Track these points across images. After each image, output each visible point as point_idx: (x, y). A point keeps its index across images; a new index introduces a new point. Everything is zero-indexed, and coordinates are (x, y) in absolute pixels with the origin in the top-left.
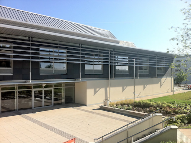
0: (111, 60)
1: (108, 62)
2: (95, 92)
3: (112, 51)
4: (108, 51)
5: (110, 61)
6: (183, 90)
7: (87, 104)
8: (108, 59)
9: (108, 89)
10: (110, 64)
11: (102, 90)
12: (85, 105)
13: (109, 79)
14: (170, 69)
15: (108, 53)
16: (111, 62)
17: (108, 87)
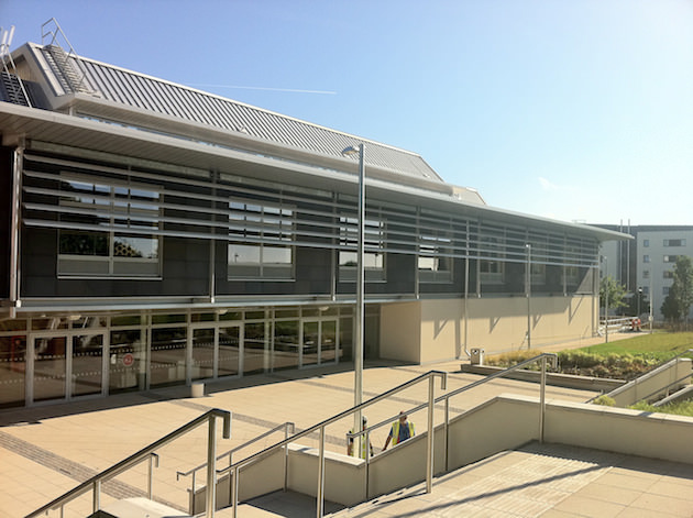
0: (471, 245)
1: (464, 252)
2: (437, 331)
3: (476, 224)
4: (465, 222)
5: (467, 249)
6: (621, 332)
7: (422, 361)
8: (464, 245)
9: (462, 323)
10: (467, 257)
11: (451, 325)
12: (418, 364)
13: (463, 297)
14: (590, 273)
15: (464, 229)
16: (471, 253)
17: (461, 318)
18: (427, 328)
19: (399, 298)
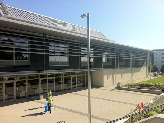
0: (116, 55)
1: (114, 57)
3: (117, 49)
4: (114, 48)
8: (114, 55)
13: (114, 69)
15: (114, 50)
16: (116, 57)
17: (114, 74)
18: (105, 77)
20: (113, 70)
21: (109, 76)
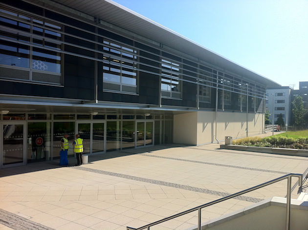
7: (198, 144)
11: (209, 125)
12: (196, 145)
13: (215, 110)
16: (219, 86)
17: (214, 122)
18: (200, 126)
19: (188, 109)
20: (213, 112)
21: (205, 125)
